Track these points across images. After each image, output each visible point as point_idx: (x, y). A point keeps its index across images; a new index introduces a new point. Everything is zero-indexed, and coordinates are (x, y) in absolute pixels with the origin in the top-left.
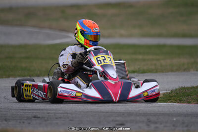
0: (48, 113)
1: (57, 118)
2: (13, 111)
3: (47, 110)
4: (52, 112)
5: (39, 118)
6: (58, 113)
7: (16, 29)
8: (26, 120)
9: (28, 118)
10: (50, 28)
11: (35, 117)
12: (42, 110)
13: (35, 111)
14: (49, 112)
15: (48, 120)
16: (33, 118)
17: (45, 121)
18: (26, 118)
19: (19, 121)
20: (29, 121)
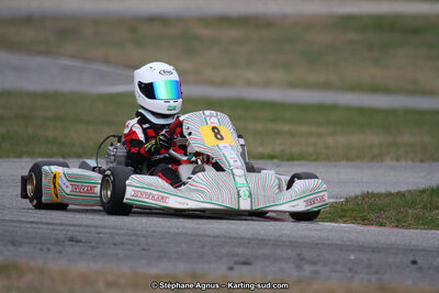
0: (98, 233)
1: (115, 244)
2: (28, 225)
3: (96, 227)
4: (107, 231)
5: (80, 241)
6: (118, 234)
7: (40, 60)
8: (54, 245)
9: (58, 242)
11: (71, 239)
12: (87, 226)
13: (72, 228)
14: (99, 230)
15: (97, 248)
16: (67, 243)
17: (93, 248)
18: (53, 241)
19: (39, 246)
20: (59, 248)
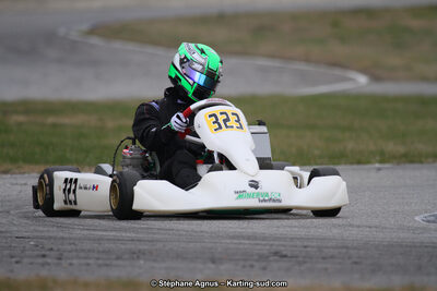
0: (305, 247)
1: (324, 258)
2: (228, 241)
3: (301, 239)
4: (314, 244)
5: (285, 256)
6: (327, 247)
8: (257, 261)
9: (262, 258)
10: (307, 60)
11: (276, 253)
12: (292, 239)
13: (276, 243)
14: (306, 244)
15: (305, 262)
16: (271, 258)
17: (300, 263)
18: (256, 257)
19: (242, 263)
20: (264, 264)
